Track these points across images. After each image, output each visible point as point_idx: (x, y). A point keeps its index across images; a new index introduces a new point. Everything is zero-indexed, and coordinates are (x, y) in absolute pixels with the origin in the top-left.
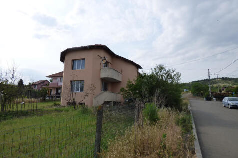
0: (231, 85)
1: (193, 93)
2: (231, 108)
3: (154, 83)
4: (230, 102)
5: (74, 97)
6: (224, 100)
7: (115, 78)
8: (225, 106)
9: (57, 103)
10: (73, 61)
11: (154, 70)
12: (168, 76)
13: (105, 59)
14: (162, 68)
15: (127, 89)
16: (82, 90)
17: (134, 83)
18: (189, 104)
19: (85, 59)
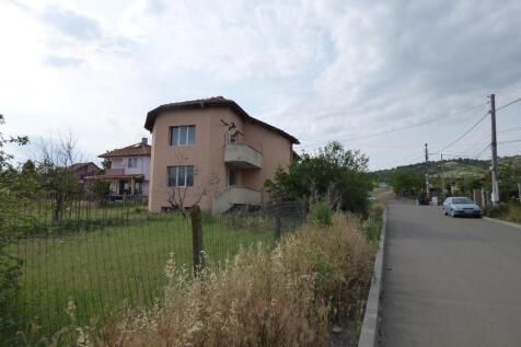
0: (475, 174)
1: (397, 191)
2: (455, 216)
3: (324, 173)
4: (454, 207)
5: (182, 196)
6: (445, 203)
7: (250, 162)
8: (447, 214)
9: (141, 207)
10: (172, 128)
11: (323, 149)
12: (347, 160)
13: (234, 126)
14: (337, 147)
15: (275, 182)
16: (190, 183)
17: (287, 171)
18: (385, 212)
19: (194, 126)
